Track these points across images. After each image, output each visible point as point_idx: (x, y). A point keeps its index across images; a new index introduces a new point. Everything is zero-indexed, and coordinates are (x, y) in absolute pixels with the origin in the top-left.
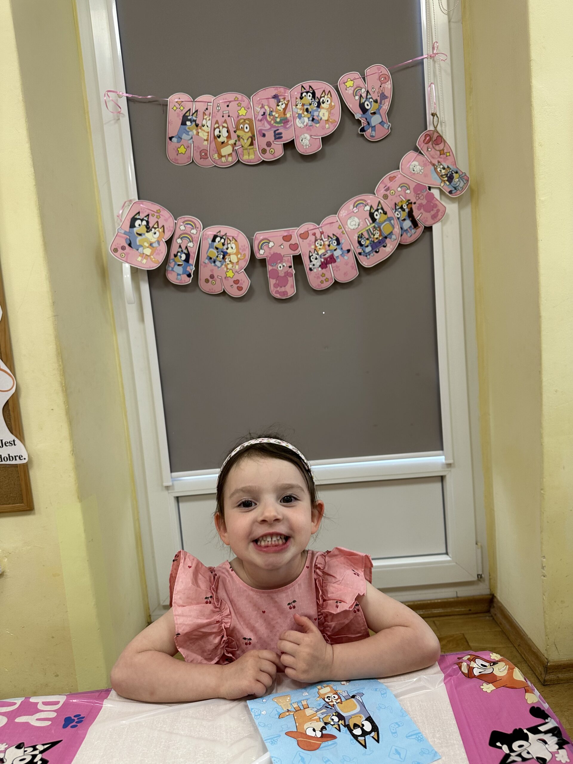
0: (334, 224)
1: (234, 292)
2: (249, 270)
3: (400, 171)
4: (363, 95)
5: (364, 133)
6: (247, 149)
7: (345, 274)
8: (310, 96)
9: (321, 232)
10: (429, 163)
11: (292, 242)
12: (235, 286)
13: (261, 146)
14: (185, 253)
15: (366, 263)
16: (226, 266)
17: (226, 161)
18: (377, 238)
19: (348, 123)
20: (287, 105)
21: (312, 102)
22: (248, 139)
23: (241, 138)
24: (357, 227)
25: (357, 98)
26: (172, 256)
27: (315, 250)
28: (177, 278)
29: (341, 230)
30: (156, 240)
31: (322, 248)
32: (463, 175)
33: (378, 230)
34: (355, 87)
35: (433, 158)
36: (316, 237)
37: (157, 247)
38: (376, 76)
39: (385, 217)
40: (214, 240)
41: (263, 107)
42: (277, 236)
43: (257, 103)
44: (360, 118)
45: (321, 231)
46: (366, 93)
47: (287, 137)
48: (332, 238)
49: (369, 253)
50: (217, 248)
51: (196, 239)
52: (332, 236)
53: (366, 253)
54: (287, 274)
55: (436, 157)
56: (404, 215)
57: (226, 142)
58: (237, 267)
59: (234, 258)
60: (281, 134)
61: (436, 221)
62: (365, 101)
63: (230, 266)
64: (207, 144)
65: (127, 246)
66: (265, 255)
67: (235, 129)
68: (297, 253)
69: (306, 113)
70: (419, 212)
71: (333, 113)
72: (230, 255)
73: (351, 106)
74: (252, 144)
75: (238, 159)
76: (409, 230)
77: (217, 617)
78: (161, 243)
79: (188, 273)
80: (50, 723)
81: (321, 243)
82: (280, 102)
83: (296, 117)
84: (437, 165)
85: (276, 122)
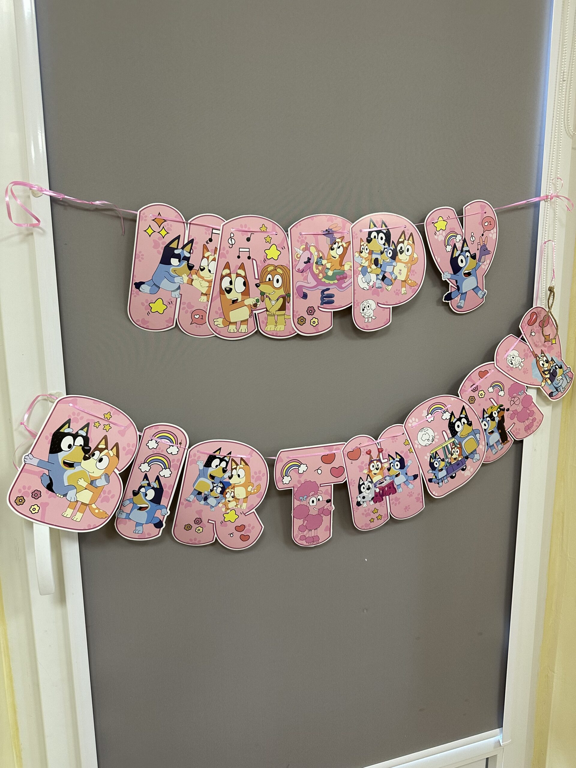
0: (397, 437)
3: (494, 363)
4: (456, 244)
6: (274, 315)
9: (379, 450)
10: (531, 353)
11: (336, 464)
13: (297, 312)
15: (437, 492)
17: (236, 331)
18: (455, 459)
22: (278, 300)
23: (267, 296)
24: (430, 442)
25: (449, 248)
29: (408, 447)
31: (379, 474)
34: (448, 231)
35: (536, 346)
36: (371, 457)
40: (208, 464)
41: (307, 249)
42: (313, 456)
43: (298, 241)
45: (379, 447)
46: (461, 242)
47: (341, 302)
48: (394, 459)
49: (442, 479)
50: (212, 477)
51: (175, 462)
52: (394, 455)
53: (439, 480)
55: (540, 344)
56: (493, 425)
60: (332, 296)
61: (530, 433)
62: (459, 255)
66: (291, 485)
67: (258, 282)
68: (340, 480)
70: (512, 422)
73: (439, 262)
74: (283, 308)
75: (256, 329)
76: (495, 445)
81: (378, 465)
83: (358, 272)
84: (540, 357)
85: (326, 277)
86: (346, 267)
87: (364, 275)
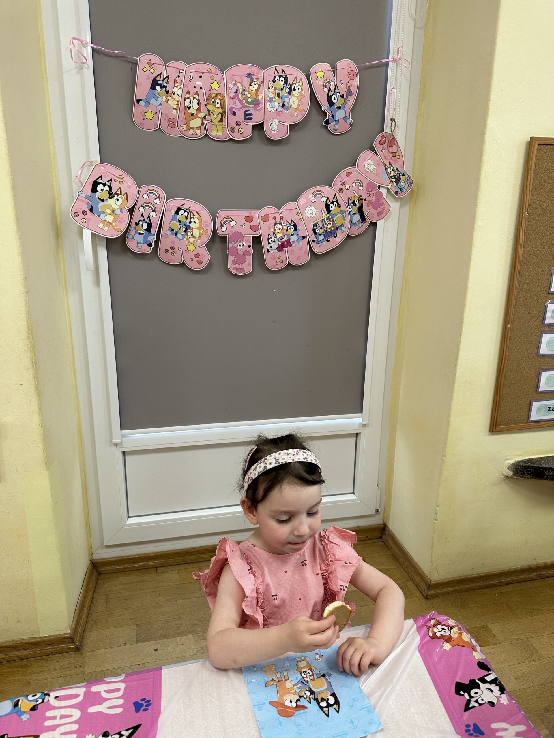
0: (292, 210)
1: (193, 265)
2: (209, 246)
3: (356, 168)
4: (331, 87)
5: (328, 125)
6: (216, 125)
7: (299, 258)
8: (282, 81)
9: (281, 217)
10: (382, 163)
11: (254, 223)
12: (195, 259)
13: (230, 124)
14: (146, 222)
15: (318, 249)
16: (188, 239)
17: (193, 133)
18: (330, 229)
19: (314, 112)
20: (259, 86)
21: (284, 87)
22: (218, 115)
23: (211, 112)
24: (313, 216)
25: (326, 90)
26: (133, 224)
27: (274, 233)
28: (137, 246)
29: (299, 217)
32: (409, 178)
34: (325, 79)
36: (276, 221)
38: (346, 71)
39: (338, 209)
40: (177, 213)
41: (235, 84)
42: (240, 216)
43: (230, 79)
44: (326, 110)
45: (281, 215)
46: (334, 86)
47: (257, 119)
49: (321, 241)
50: (180, 221)
51: (159, 209)
52: (290, 222)
54: (246, 253)
55: (389, 158)
56: (355, 209)
57: (195, 114)
58: (199, 241)
60: (251, 115)
61: (381, 218)
62: (333, 95)
63: (191, 240)
64: (176, 113)
66: (227, 233)
69: (277, 98)
70: (369, 208)
71: (302, 102)
73: (319, 97)
74: (221, 120)
75: (206, 133)
76: (357, 223)
79: (149, 243)
81: (280, 227)
82: (253, 82)
83: (267, 101)
84: (388, 166)
85: (247, 102)
86: (260, 97)
87: (271, 103)
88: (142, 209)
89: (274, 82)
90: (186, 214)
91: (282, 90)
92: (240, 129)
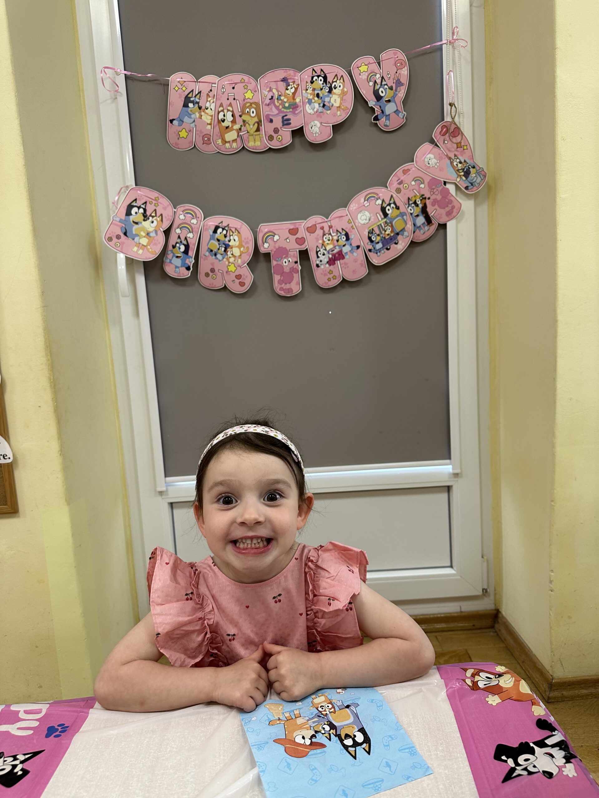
0: (343, 218)
1: (236, 288)
2: (252, 264)
3: (414, 164)
4: (377, 80)
5: (378, 122)
6: (253, 135)
7: (354, 272)
8: (321, 80)
9: (329, 226)
10: (445, 156)
11: (299, 235)
12: (237, 281)
13: (267, 132)
14: (184, 244)
15: (377, 260)
16: (228, 259)
17: (230, 147)
18: (388, 235)
19: (361, 110)
20: (296, 89)
21: (323, 87)
22: (254, 125)
23: (247, 123)
24: (367, 221)
25: (371, 84)
26: (170, 247)
27: (323, 245)
28: (175, 271)
29: (351, 225)
30: (153, 229)
31: (330, 244)
32: (480, 170)
33: (389, 226)
34: (369, 72)
35: (449, 151)
36: (324, 232)
37: (154, 237)
38: (392, 61)
39: (397, 212)
40: (215, 231)
41: (271, 90)
42: (282, 229)
43: (265, 86)
44: (374, 105)
45: (329, 224)
46: (380, 79)
47: (296, 124)
48: (341, 233)
49: (380, 250)
50: (218, 240)
51: (196, 229)
52: (341, 231)
53: (377, 250)
54: (293, 270)
55: (453, 150)
56: (417, 210)
57: (230, 126)
58: (240, 261)
59: (236, 252)
60: (289, 120)
61: (451, 218)
62: (380, 88)
63: (232, 260)
64: (210, 128)
65: (122, 235)
66: (269, 249)
68: (303, 248)
69: (316, 99)
70: (434, 208)
71: (345, 100)
72: (232, 248)
73: (364, 92)
74: (258, 130)
75: (243, 146)
76: (422, 226)
77: (200, 614)
78: (159, 232)
79: (187, 266)
80: (32, 732)
81: (329, 238)
82: (289, 86)
83: (306, 103)
84: (453, 158)
85: (284, 107)
86: (298, 100)
87: (310, 104)
88: (178, 231)
89: (312, 82)
90: (225, 232)
91: (321, 89)
92: (279, 137)
